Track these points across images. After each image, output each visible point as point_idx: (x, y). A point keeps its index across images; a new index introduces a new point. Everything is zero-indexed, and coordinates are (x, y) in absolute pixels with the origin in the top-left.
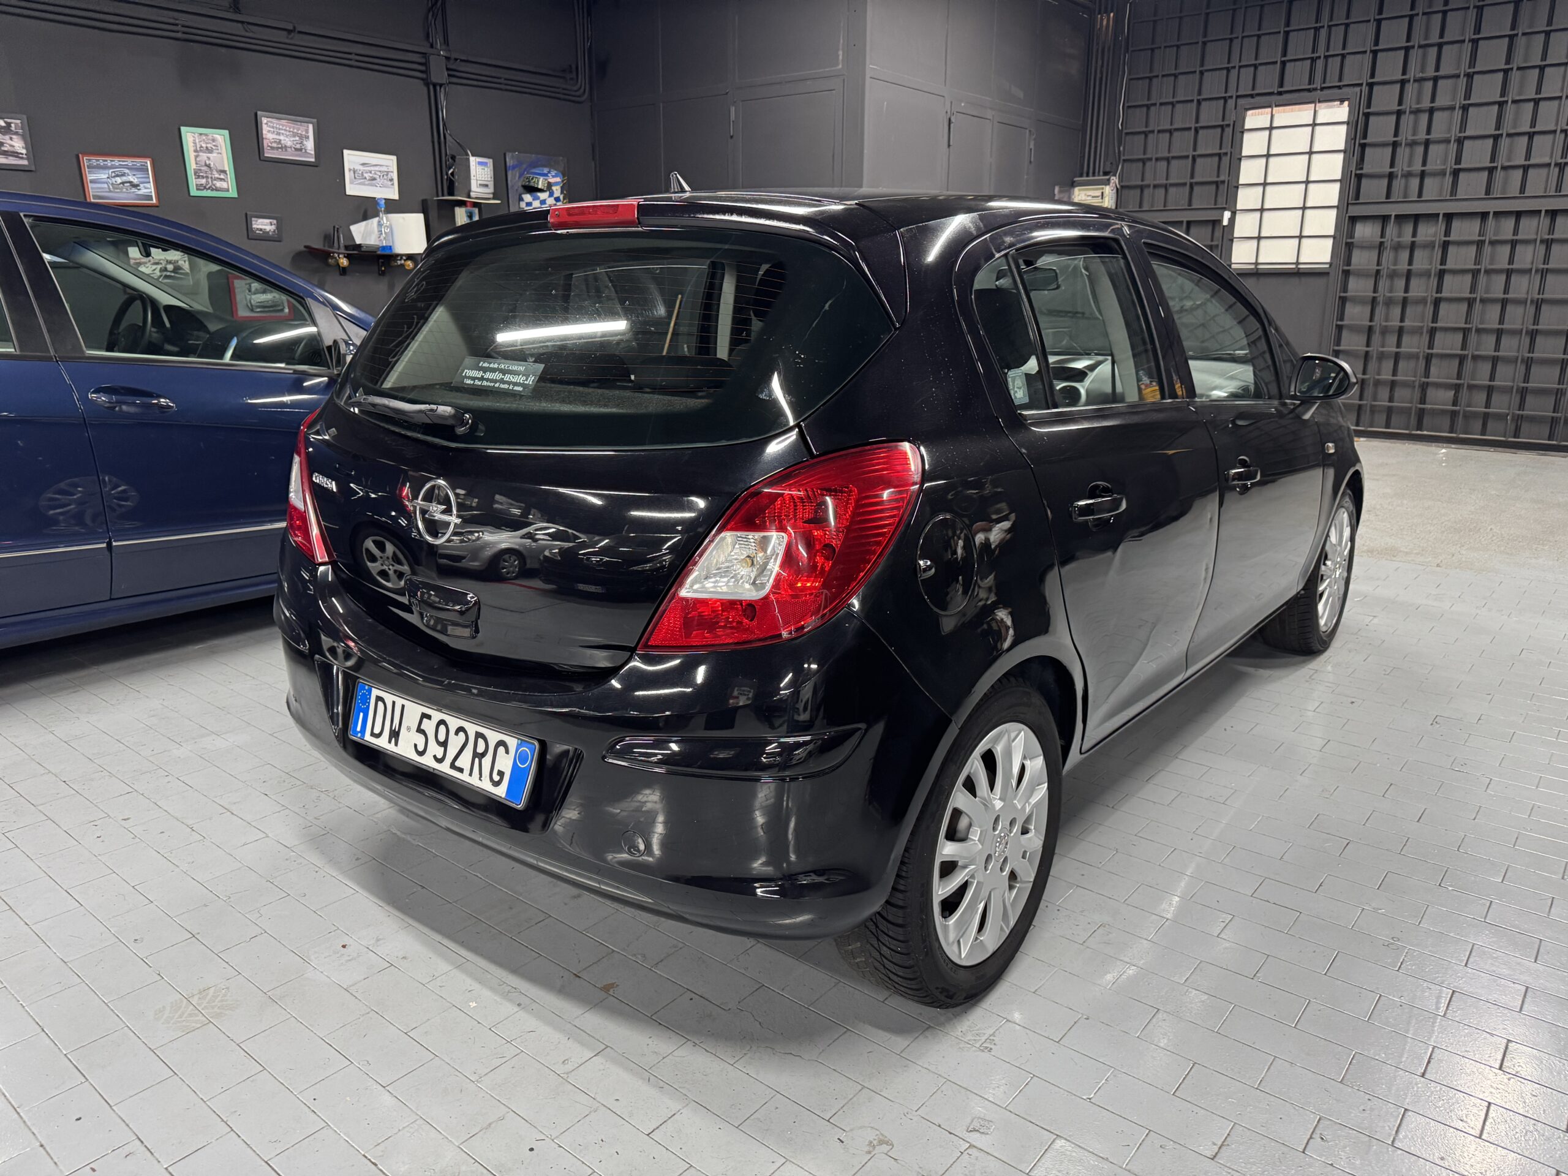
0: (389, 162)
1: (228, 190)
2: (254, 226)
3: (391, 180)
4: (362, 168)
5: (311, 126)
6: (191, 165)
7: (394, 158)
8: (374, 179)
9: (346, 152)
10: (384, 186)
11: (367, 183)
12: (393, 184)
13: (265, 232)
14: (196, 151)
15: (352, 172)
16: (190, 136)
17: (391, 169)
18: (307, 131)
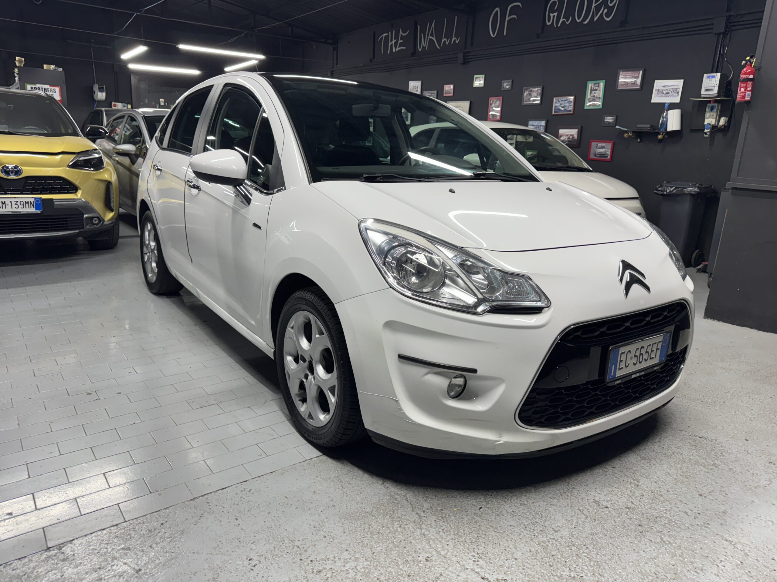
0: (679, 84)
1: (599, 106)
2: (606, 120)
3: (678, 93)
4: (663, 88)
5: (641, 72)
6: (588, 96)
7: (682, 81)
8: (668, 93)
9: (656, 81)
10: (672, 96)
11: (664, 95)
12: (678, 95)
13: (609, 123)
14: (591, 90)
15: (657, 91)
16: (590, 85)
17: (679, 87)
18: (639, 74)
